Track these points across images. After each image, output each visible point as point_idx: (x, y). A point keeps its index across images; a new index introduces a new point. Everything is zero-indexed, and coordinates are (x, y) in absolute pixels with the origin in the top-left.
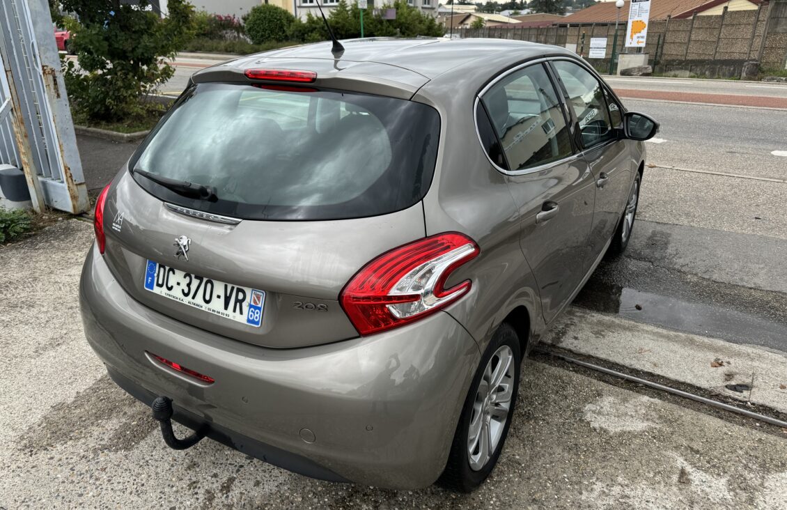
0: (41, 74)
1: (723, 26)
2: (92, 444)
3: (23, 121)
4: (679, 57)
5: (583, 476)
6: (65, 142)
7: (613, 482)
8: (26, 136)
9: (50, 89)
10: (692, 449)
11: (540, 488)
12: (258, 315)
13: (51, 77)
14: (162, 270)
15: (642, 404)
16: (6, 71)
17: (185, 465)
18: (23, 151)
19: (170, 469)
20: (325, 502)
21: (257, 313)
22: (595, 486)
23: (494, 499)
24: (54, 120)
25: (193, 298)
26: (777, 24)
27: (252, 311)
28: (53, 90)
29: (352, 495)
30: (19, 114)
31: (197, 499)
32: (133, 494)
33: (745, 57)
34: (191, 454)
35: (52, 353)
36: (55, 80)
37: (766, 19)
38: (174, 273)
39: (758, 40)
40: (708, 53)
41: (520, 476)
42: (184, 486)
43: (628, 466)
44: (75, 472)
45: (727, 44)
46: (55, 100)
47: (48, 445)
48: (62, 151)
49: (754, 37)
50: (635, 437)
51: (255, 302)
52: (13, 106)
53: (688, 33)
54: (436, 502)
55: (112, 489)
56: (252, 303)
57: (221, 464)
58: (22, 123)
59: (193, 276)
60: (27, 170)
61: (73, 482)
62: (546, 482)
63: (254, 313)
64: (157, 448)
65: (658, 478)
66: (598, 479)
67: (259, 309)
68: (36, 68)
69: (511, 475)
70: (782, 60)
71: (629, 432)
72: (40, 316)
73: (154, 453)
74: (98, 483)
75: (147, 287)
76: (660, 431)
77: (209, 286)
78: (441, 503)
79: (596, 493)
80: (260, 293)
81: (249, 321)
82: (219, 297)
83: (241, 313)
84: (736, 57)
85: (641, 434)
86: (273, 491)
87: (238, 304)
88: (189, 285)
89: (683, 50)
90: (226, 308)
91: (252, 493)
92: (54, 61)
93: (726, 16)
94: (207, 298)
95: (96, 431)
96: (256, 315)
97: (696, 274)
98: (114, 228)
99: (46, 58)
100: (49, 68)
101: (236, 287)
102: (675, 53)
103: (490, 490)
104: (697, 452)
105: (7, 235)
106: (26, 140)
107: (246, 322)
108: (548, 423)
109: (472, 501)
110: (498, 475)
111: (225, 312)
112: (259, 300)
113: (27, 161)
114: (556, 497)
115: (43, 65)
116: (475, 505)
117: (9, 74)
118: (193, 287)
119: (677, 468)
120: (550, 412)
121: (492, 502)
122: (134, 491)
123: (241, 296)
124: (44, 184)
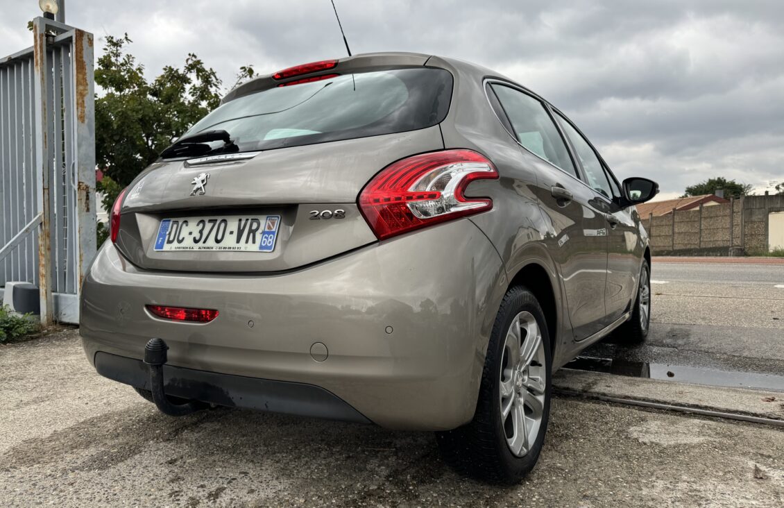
0: (76, 189)
1: (703, 219)
2: (61, 466)
3: (49, 236)
4: (667, 248)
5: (640, 476)
6: (85, 252)
7: (677, 480)
8: (49, 249)
9: (81, 203)
10: (762, 455)
11: (591, 487)
12: (271, 240)
13: (84, 193)
14: (175, 226)
15: (694, 425)
16: (44, 189)
17: (168, 479)
18: (43, 263)
19: (149, 482)
20: (332, 503)
21: (271, 238)
22: (656, 483)
23: (537, 497)
24: (79, 231)
25: (204, 242)
26: (751, 214)
27: (266, 237)
28: (84, 204)
29: (365, 498)
30: (47, 228)
31: (179, 504)
32: (102, 502)
33: (729, 244)
34: (176, 471)
35: (35, 406)
36: (87, 196)
37: (740, 210)
38: (187, 225)
39: (737, 229)
40: (694, 243)
41: (565, 478)
42: (164, 494)
43: (691, 468)
44: (37, 487)
45: (709, 234)
46: (84, 213)
47: (11, 467)
48: (81, 261)
49: (733, 226)
50: (693, 447)
51: (269, 227)
52: (43, 220)
53: (671, 227)
54: (466, 501)
55: (78, 498)
56: (266, 230)
57: (210, 478)
58: (48, 236)
59: (207, 221)
60: (43, 281)
61: (32, 494)
62: (596, 482)
64: (138, 467)
65: (728, 476)
66: (657, 478)
67: (273, 233)
68: (72, 185)
69: (554, 478)
70: (764, 245)
71: (685, 444)
72: (28, 384)
73: (132, 471)
74: (62, 494)
75: (156, 248)
76: (720, 443)
77: (223, 225)
78: (473, 502)
79: (658, 490)
80: (275, 218)
81: (261, 247)
82: (231, 233)
83: (254, 242)
84: (721, 244)
85: (699, 445)
86: (271, 496)
87: (251, 235)
88: (201, 232)
89: (669, 242)
90: (238, 241)
91: (245, 499)
92: (90, 179)
93: (703, 210)
94: (219, 238)
95: (69, 457)
96: (269, 240)
97: (725, 353)
99: (84, 175)
100: (84, 185)
101: (250, 218)
102: (662, 245)
103: (531, 490)
104: (769, 457)
105: (9, 335)
106: (48, 253)
107: (257, 250)
108: (589, 441)
109: (510, 499)
110: (538, 479)
111: (237, 245)
113: (44, 273)
114: (611, 493)
115: (80, 181)
116: (514, 502)
117: (46, 191)
118: (205, 233)
119: (750, 468)
120: (590, 433)
121: (534, 499)
122: (104, 499)
123: (255, 226)
124: (56, 298)
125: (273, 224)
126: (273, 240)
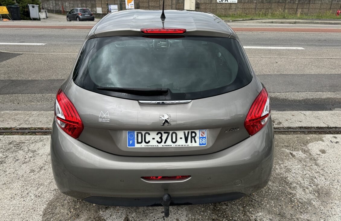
7: (279, 164)
10: (286, 146)
12: (205, 141)
14: (140, 135)
20: (209, 213)
21: (204, 140)
25: (165, 143)
27: (201, 140)
29: (215, 205)
38: (149, 134)
43: (278, 158)
51: (202, 135)
56: (201, 136)
59: (163, 132)
63: (202, 140)
65: (287, 158)
67: (205, 138)
75: (128, 146)
77: (174, 135)
80: (203, 131)
81: (200, 144)
82: (181, 138)
83: (195, 142)
86: (187, 219)
87: (193, 139)
88: (161, 138)
90: (186, 142)
94: (174, 140)
98: (99, 121)
101: (190, 131)
104: (288, 146)
107: (199, 146)
111: (186, 144)
112: (204, 134)
118: (164, 138)
119: (288, 153)
123: (193, 135)
125: (204, 133)
126: (206, 141)
